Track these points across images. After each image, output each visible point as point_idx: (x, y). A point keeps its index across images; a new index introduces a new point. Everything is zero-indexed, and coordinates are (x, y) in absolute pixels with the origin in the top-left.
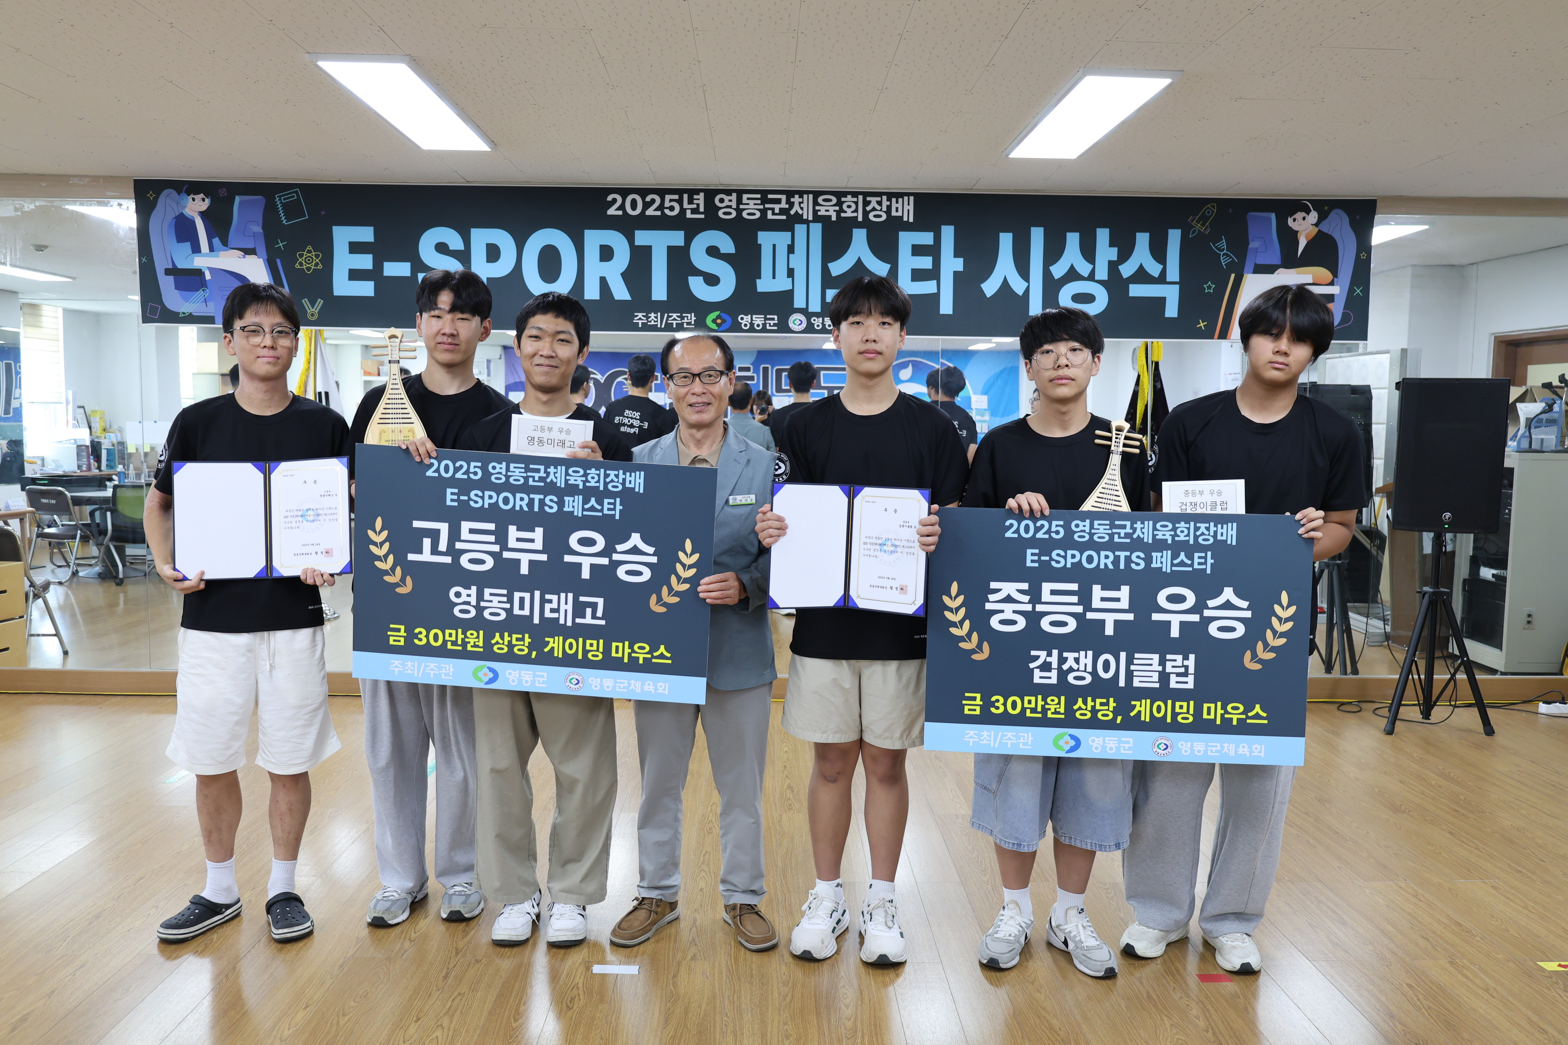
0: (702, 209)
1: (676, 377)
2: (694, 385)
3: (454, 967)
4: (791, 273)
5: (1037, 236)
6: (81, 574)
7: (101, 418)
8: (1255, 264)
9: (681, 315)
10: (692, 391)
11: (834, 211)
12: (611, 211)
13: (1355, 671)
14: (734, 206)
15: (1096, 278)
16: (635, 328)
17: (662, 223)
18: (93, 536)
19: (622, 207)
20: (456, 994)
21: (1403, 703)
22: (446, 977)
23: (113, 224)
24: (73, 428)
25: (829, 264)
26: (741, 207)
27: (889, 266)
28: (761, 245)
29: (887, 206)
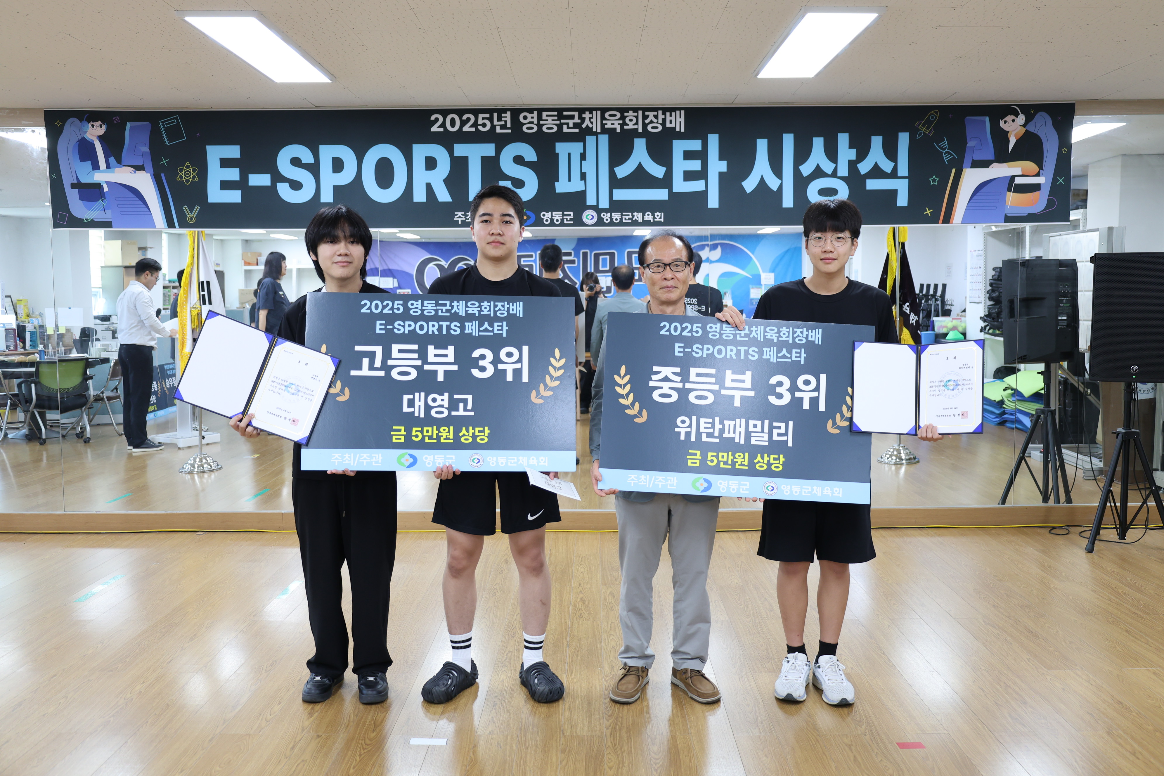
0: (509, 125)
3: (300, 740)
4: (583, 176)
5: (788, 141)
6: (9, 436)
7: (25, 306)
8: (973, 160)
11: (619, 124)
12: (435, 129)
13: (1069, 500)
14: (536, 122)
15: (839, 175)
16: (455, 224)
17: (476, 138)
18: (20, 404)
19: (443, 125)
20: (300, 761)
21: (1102, 526)
22: (293, 748)
23: (28, 146)
24: (2, 314)
25: (615, 169)
26: (542, 122)
27: (665, 169)
28: (558, 154)
29: (663, 119)
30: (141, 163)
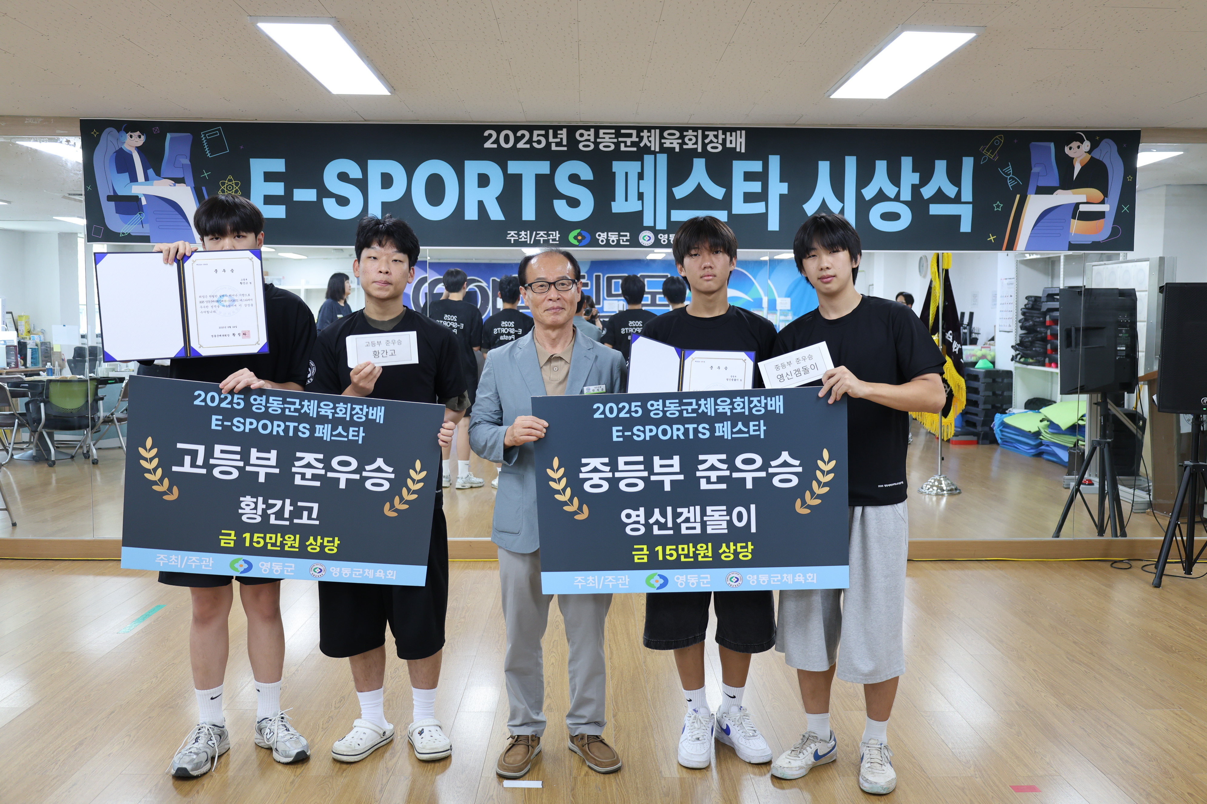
0: (565, 143)
1: (534, 286)
2: (550, 292)
4: (641, 196)
5: (851, 163)
7: (26, 322)
8: (1037, 186)
9: (548, 232)
10: (549, 298)
11: (678, 143)
12: (488, 145)
13: (1124, 534)
14: (592, 140)
15: (902, 199)
16: (508, 244)
17: (531, 155)
18: (29, 424)
19: (497, 141)
21: (1168, 560)
23: (62, 158)
24: (2, 330)
25: (673, 189)
26: (598, 140)
27: (724, 190)
28: (615, 172)
29: (723, 139)
30: (181, 176)
